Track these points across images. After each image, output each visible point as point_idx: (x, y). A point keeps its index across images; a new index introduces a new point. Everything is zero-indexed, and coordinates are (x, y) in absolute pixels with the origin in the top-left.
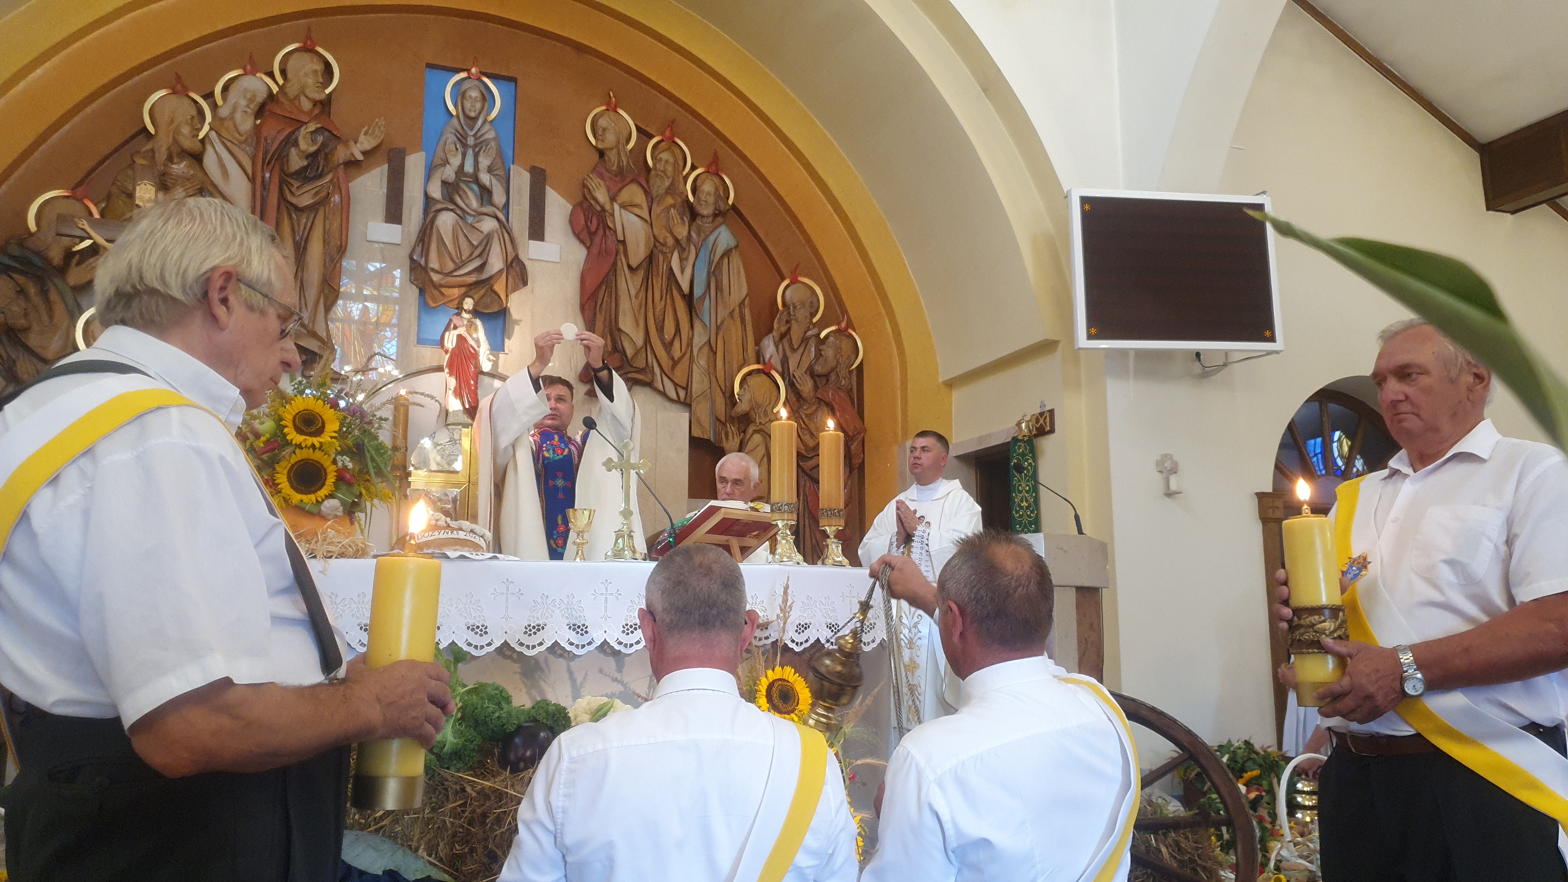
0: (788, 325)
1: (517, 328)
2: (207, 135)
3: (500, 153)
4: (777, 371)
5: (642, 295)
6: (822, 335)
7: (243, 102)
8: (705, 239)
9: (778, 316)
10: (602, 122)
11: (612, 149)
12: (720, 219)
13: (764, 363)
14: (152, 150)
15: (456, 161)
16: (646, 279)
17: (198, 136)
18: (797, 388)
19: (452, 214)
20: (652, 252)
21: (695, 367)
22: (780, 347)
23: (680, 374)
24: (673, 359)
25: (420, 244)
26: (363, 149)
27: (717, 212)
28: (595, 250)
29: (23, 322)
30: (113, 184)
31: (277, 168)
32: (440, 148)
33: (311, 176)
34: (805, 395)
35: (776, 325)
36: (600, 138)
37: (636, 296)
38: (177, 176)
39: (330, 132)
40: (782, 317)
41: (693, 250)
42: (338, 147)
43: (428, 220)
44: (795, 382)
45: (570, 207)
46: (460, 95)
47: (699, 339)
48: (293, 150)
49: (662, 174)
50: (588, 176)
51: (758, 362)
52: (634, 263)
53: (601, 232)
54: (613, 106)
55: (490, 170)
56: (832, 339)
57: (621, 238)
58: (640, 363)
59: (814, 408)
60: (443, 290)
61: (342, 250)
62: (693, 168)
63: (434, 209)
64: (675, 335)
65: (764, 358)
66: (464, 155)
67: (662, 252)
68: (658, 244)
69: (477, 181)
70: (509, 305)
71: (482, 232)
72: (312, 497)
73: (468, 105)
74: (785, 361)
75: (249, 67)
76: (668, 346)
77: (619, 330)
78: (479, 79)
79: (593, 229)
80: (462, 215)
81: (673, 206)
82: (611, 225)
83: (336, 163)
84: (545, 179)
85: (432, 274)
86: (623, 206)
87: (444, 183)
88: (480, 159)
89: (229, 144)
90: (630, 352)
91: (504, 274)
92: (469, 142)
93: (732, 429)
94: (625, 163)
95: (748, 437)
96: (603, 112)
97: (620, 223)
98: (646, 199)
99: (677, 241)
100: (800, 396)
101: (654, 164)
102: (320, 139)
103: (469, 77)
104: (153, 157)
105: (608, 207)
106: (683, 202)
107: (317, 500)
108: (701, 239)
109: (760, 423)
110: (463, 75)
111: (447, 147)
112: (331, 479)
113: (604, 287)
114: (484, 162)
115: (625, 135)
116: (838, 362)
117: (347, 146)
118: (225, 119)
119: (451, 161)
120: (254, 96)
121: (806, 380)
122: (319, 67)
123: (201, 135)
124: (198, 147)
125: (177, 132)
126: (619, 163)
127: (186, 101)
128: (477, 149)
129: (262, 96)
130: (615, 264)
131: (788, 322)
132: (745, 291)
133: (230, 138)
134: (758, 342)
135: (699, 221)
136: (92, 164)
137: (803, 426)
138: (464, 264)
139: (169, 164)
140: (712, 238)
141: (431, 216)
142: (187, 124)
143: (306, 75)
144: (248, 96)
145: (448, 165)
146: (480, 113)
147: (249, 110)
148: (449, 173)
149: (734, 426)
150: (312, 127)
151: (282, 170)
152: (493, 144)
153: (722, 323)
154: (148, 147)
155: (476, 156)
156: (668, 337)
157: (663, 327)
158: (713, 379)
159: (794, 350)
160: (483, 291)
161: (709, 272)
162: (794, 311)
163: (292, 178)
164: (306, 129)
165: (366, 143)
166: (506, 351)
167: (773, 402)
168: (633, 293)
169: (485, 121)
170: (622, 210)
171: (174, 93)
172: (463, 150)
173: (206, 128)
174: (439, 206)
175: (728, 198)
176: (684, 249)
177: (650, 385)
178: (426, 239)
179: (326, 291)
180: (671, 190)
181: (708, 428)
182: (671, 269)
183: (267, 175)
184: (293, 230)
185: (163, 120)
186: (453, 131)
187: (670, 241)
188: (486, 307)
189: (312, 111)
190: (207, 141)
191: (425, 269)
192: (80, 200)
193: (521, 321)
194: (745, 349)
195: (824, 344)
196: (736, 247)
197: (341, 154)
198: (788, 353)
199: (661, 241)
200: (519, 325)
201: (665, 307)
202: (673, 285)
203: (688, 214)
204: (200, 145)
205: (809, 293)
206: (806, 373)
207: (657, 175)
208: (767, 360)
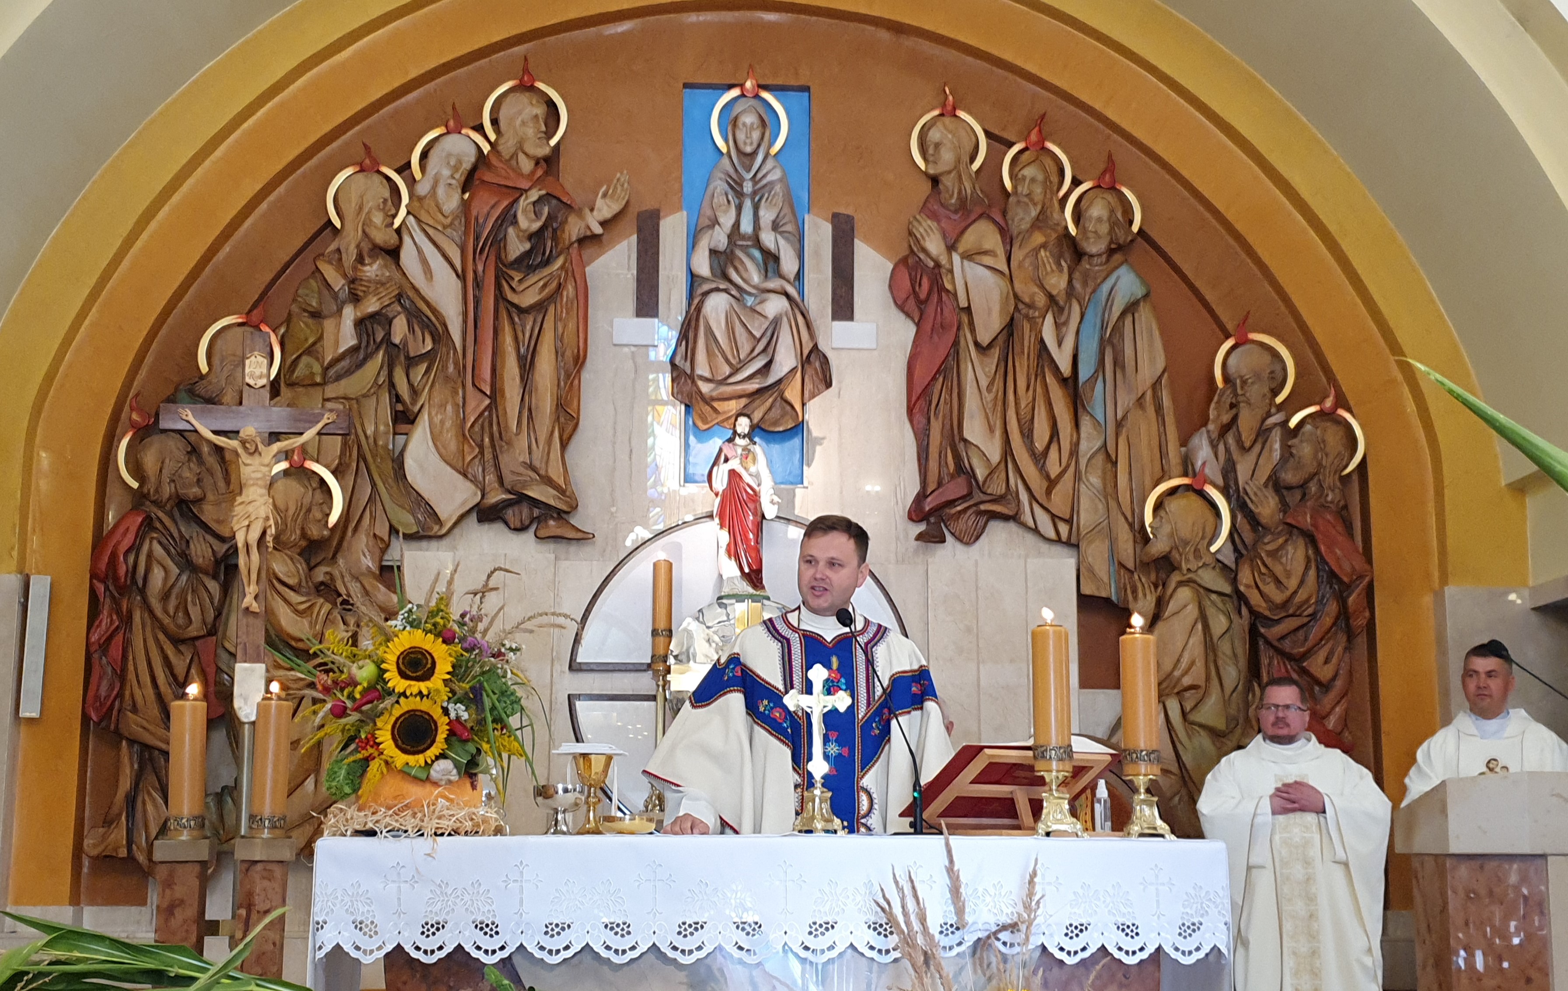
0: (1234, 411)
1: (818, 449)
2: (403, 222)
3: (790, 200)
4: (1216, 486)
5: (999, 383)
6: (1294, 422)
7: (446, 172)
8: (1094, 291)
9: (1216, 398)
10: (934, 135)
11: (949, 172)
12: (1118, 257)
13: (1195, 475)
14: (338, 250)
15: (727, 220)
16: (1004, 359)
17: (393, 223)
18: (1251, 511)
19: (724, 296)
20: (1012, 319)
21: (1083, 486)
22: (1221, 447)
23: (1059, 501)
24: (1048, 477)
25: (684, 343)
26: (601, 218)
27: (1113, 246)
28: (927, 326)
29: (195, 491)
30: (294, 300)
31: (492, 258)
32: (706, 203)
33: (536, 263)
34: (1263, 521)
35: (1212, 414)
36: (931, 159)
37: (989, 389)
38: (369, 281)
39: (559, 199)
40: (1223, 399)
41: (1076, 309)
42: (570, 219)
43: (693, 307)
44: (1248, 501)
45: (890, 266)
46: (730, 123)
47: (1089, 443)
48: (511, 231)
49: (1026, 200)
50: (915, 218)
51: (1185, 474)
52: (985, 338)
53: (935, 297)
54: (949, 108)
55: (775, 226)
56: (1308, 427)
57: (963, 304)
58: (997, 488)
59: (1281, 541)
60: (716, 404)
61: (579, 361)
62: (1076, 182)
63: (700, 291)
64: (1050, 442)
65: (1193, 465)
66: (739, 208)
67: (1027, 317)
68: (1021, 306)
69: (757, 243)
70: (806, 417)
71: (765, 317)
72: (420, 759)
73: (741, 136)
74: (1229, 470)
75: (451, 123)
76: (1040, 458)
77: (966, 441)
78: (757, 96)
79: (923, 296)
80: (739, 294)
81: (1044, 246)
82: (948, 286)
83: (567, 242)
84: (852, 230)
85: (700, 383)
86: (967, 256)
87: (713, 252)
88: (762, 213)
89: (431, 231)
90: (981, 473)
91: (799, 374)
92: (745, 190)
93: (1143, 581)
94: (969, 191)
95: (1169, 591)
96: (934, 121)
97: (962, 282)
98: (1003, 242)
99: (1051, 298)
100: (1258, 523)
101: (1015, 187)
102: (546, 210)
103: (743, 95)
104: (340, 259)
105: (943, 260)
106: (1059, 238)
107: (426, 762)
108: (1089, 290)
109: (1189, 570)
110: (735, 92)
111: (715, 200)
112: (441, 736)
113: (941, 379)
114: (767, 216)
115: (968, 147)
116: (1320, 465)
117: (579, 213)
118: (425, 197)
119: (721, 220)
120: (460, 162)
121: (1266, 497)
122: (540, 110)
123: (397, 222)
124: (393, 240)
125: (367, 222)
126: (960, 192)
127: (377, 178)
128: (757, 199)
129: (470, 158)
130: (956, 343)
131: (1232, 406)
132: (1161, 364)
133: (431, 222)
134: (1184, 441)
135: (1085, 265)
136: (269, 277)
137: (1263, 570)
138: (743, 364)
139: (359, 266)
140: (1105, 288)
141: (696, 301)
142: (379, 209)
143: (523, 123)
144: (452, 163)
145: (717, 227)
146: (759, 146)
147: (453, 182)
148: (719, 238)
149: (1148, 575)
150: (534, 195)
151: (498, 257)
152: (778, 188)
153: (1125, 417)
154: (332, 247)
155: (756, 208)
156: (1039, 446)
157: (1031, 430)
158: (1113, 504)
159: (1244, 450)
160: (771, 400)
161: (1102, 339)
162: (1242, 388)
163: (514, 269)
164: (527, 198)
165: (605, 209)
166: (806, 483)
167: (1209, 535)
168: (984, 383)
169: (767, 156)
170: (966, 262)
171: (362, 170)
172: (737, 201)
173: (403, 212)
174: (706, 287)
175: (1131, 222)
176: (1061, 310)
177: (1014, 518)
178: (691, 335)
179: (562, 420)
180: (1040, 222)
181: (1106, 580)
182: (1042, 341)
183: (480, 268)
184: (516, 339)
185: (349, 210)
186: (723, 176)
187: (1041, 300)
188: (776, 423)
189: (533, 173)
190: (404, 230)
191: (692, 377)
192: (257, 327)
193: (823, 438)
194: (1163, 453)
195: (1295, 436)
196: (1146, 296)
197: (574, 229)
198: (1236, 455)
199: (1027, 300)
200: (821, 444)
201: (1034, 399)
202: (1046, 364)
203: (1067, 255)
204: (396, 236)
205: (1267, 358)
206: (1266, 485)
207: (1019, 202)
208: (1197, 470)
